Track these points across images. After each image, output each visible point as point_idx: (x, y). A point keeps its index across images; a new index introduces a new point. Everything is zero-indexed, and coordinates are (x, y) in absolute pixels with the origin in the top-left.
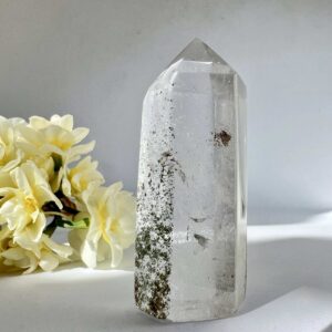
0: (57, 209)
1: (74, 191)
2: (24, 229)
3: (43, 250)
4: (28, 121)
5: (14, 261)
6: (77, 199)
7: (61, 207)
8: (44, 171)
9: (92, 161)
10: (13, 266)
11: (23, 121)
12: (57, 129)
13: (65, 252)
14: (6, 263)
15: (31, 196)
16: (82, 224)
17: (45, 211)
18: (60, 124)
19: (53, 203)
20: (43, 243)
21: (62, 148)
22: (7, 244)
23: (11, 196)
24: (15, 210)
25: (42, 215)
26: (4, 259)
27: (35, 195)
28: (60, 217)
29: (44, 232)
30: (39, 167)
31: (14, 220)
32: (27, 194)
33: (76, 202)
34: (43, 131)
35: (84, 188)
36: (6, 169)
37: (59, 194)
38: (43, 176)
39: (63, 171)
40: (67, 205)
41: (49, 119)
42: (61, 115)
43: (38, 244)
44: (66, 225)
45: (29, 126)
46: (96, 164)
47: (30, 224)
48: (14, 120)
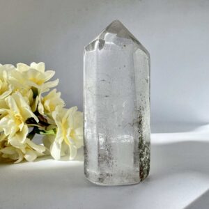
0: (35, 122)
1: (46, 111)
2: (15, 135)
3: (27, 148)
4: (16, 66)
5: (8, 155)
6: (48, 116)
7: (38, 121)
8: (26, 98)
9: (57, 92)
10: (8, 158)
11: (13, 66)
12: (35, 72)
13: (41, 150)
14: (3, 156)
15: (19, 114)
16: (51, 132)
17: (27, 123)
18: (36, 68)
19: (33, 119)
20: (27, 144)
21: (37, 84)
22: (4, 144)
23: (6, 114)
24: (9, 123)
25: (26, 126)
26: (2, 154)
27: (21, 113)
28: (37, 127)
29: (27, 137)
30: (23, 96)
31: (8, 129)
32: (16, 113)
33: (47, 118)
34: (26, 72)
35: (53, 110)
36: (2, 97)
37: (37, 113)
38: (26, 102)
39: (38, 98)
40: (42, 120)
41: (29, 65)
42: (37, 63)
43: (24, 145)
44: (41, 133)
45: (17, 69)
46: (59, 94)
47: (19, 132)
48: (7, 66)
